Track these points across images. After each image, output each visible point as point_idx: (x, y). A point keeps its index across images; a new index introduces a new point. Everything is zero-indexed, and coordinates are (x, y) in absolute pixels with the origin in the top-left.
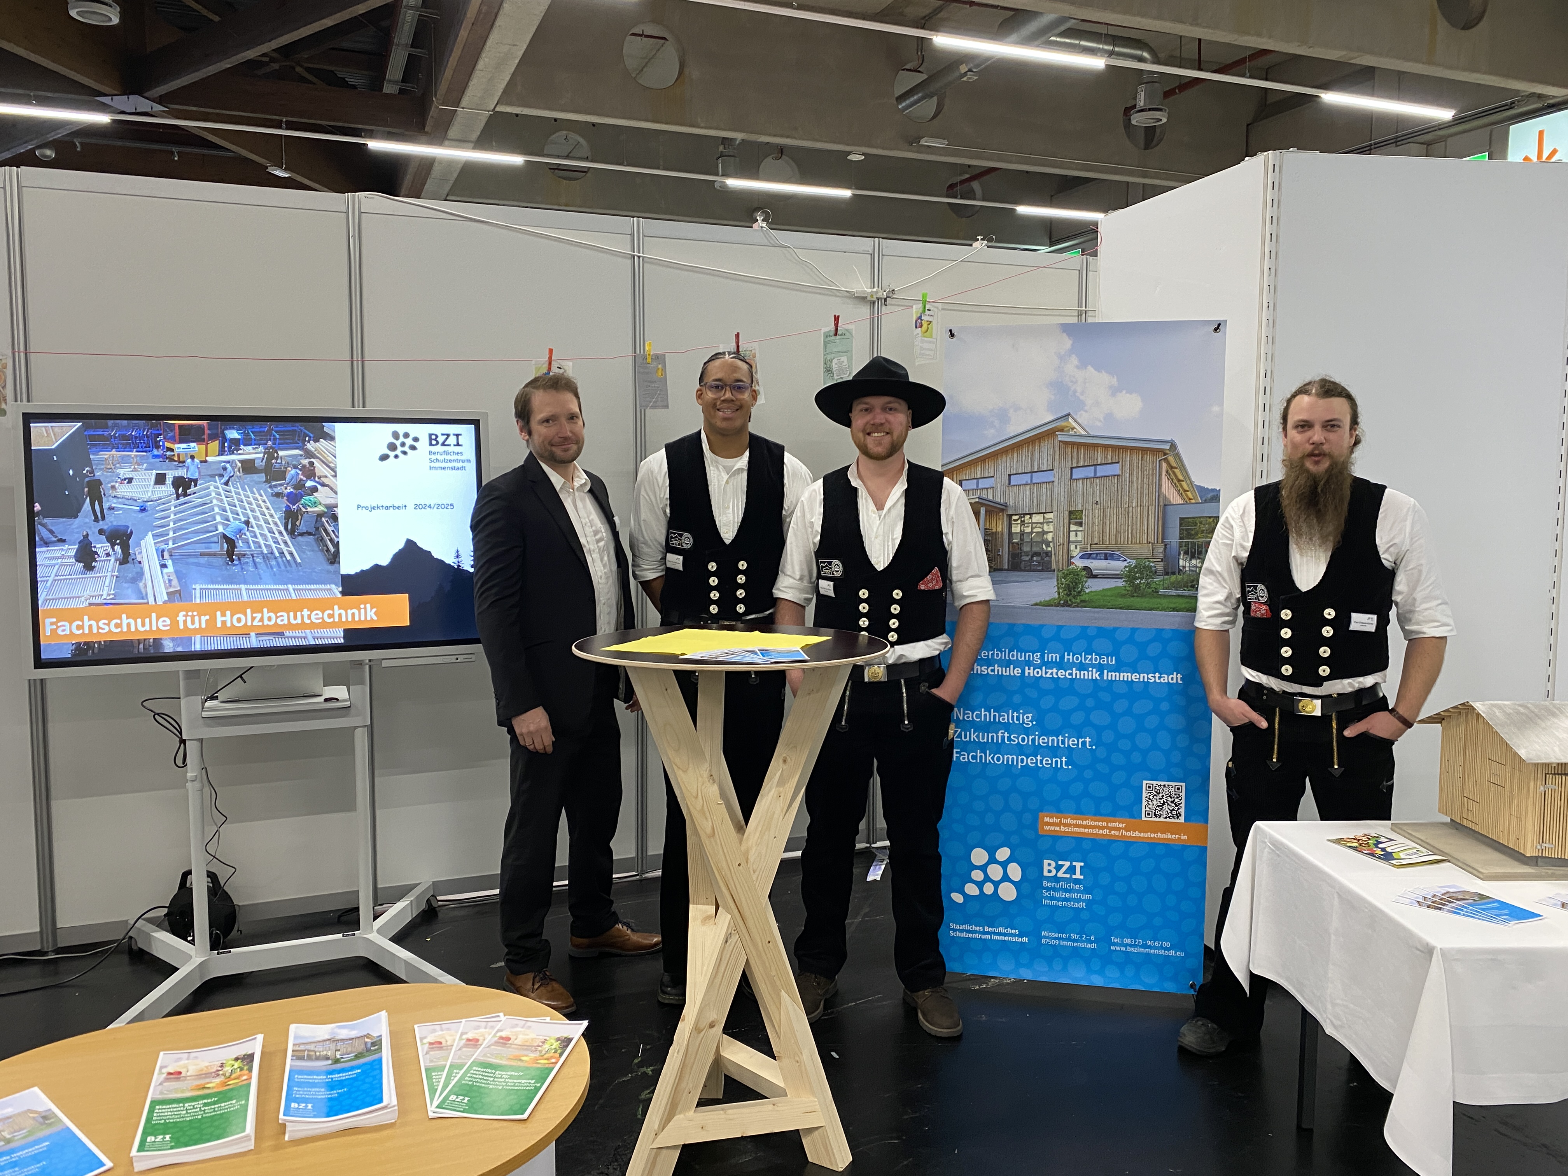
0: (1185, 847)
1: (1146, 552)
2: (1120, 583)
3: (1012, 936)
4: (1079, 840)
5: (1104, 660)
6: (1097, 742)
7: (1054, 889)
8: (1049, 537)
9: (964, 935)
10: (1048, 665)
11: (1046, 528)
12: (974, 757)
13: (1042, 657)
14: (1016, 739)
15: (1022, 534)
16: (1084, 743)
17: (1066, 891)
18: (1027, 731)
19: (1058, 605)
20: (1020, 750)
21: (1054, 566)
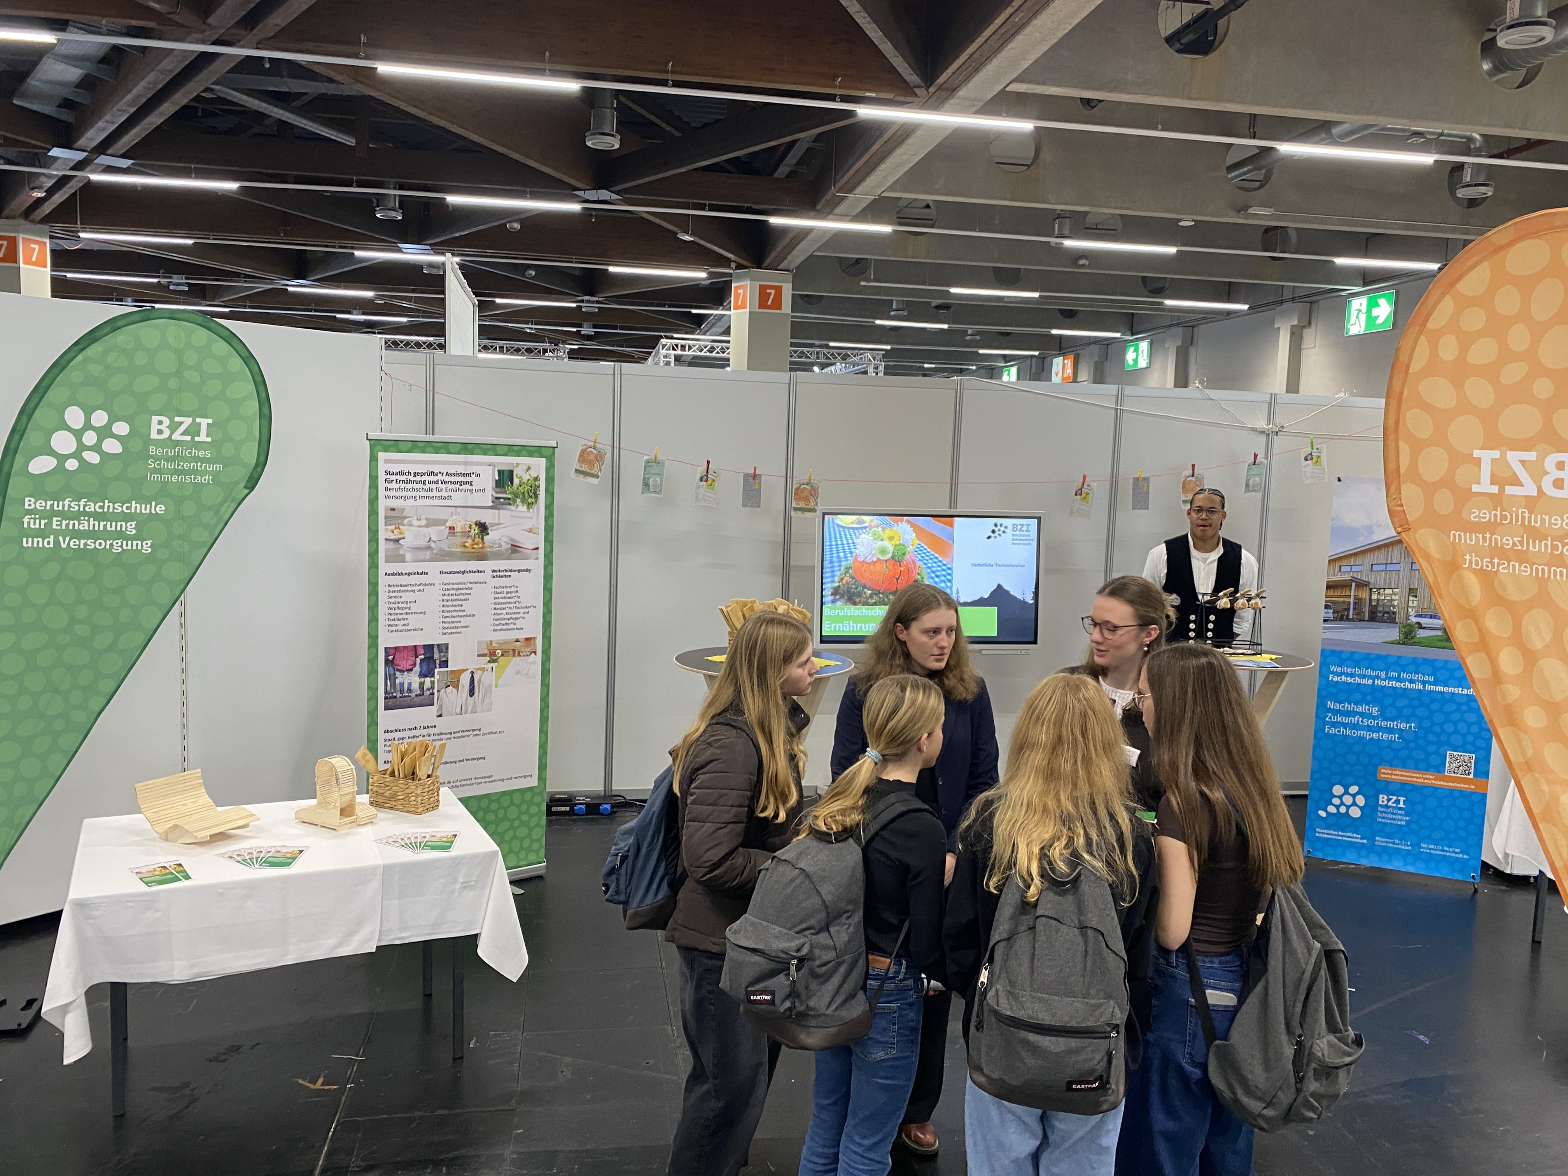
0: (1472, 793)
2: (1440, 633)
3: (1357, 838)
4: (1403, 784)
5: (1426, 678)
6: (1419, 727)
7: (1385, 812)
8: (1396, 603)
9: (1325, 836)
10: (1391, 679)
11: (1393, 597)
12: (1339, 731)
13: (1386, 674)
14: (1366, 722)
15: (1378, 600)
16: (1410, 727)
17: (1393, 814)
18: (1374, 718)
19: (1399, 643)
20: (1369, 728)
21: (1397, 620)
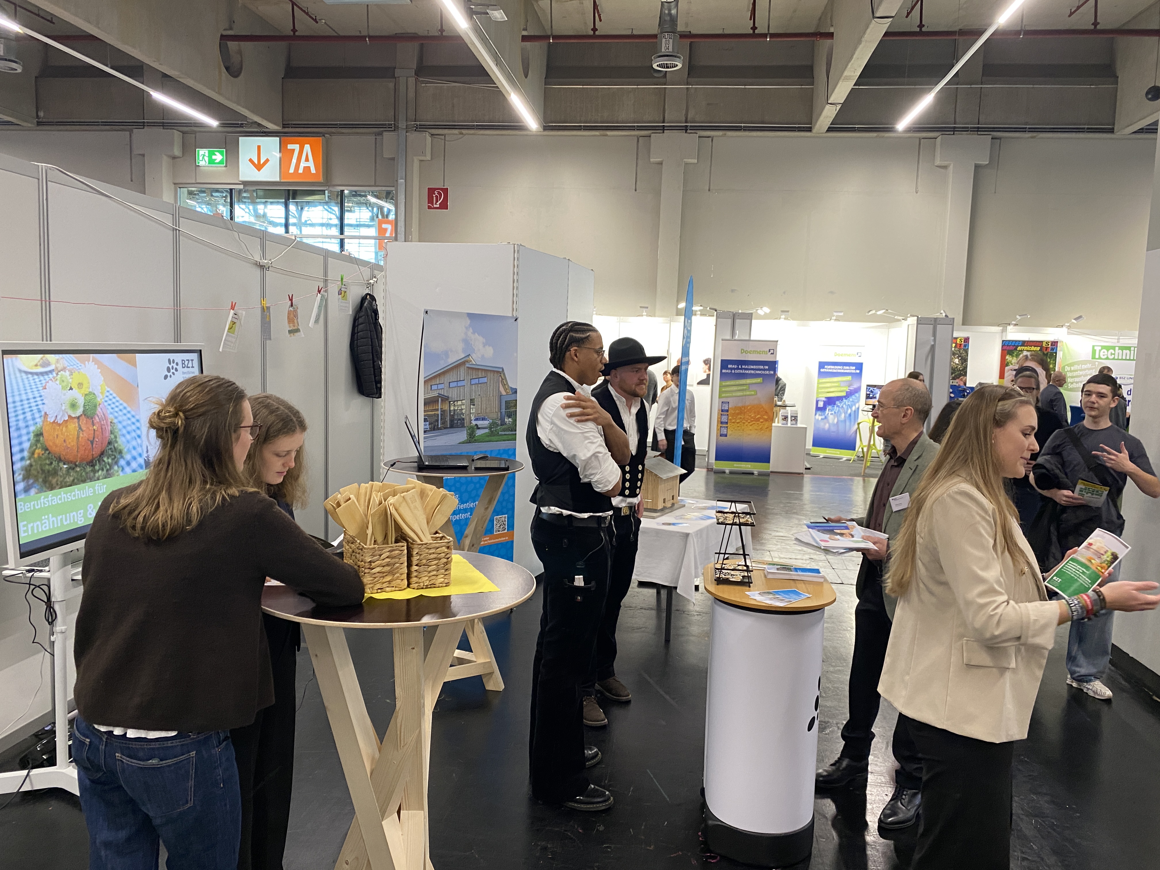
1: (495, 416)
2: (487, 431)
8: (464, 411)
11: (462, 407)
15: (454, 410)
19: (467, 443)
21: (465, 425)
